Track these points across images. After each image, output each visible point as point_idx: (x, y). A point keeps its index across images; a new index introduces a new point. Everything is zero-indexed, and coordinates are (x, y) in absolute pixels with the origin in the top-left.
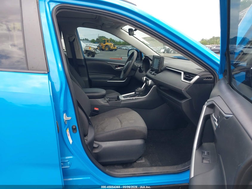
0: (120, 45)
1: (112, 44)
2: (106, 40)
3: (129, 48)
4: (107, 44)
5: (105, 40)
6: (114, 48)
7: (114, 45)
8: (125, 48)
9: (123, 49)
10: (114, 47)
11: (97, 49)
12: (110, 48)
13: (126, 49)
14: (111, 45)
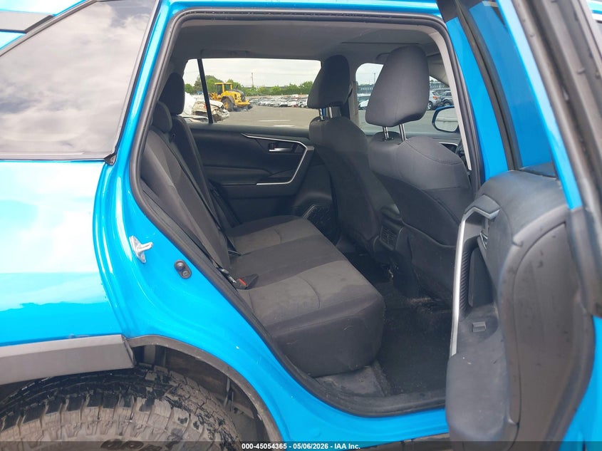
0: (255, 95)
1: (239, 95)
2: (223, 86)
3: (279, 103)
4: (225, 94)
5: (221, 85)
6: (242, 103)
7: (242, 96)
8: (267, 103)
9: (264, 105)
10: (243, 101)
11: (222, 107)
12: (234, 104)
13: (272, 105)
14: (236, 95)
